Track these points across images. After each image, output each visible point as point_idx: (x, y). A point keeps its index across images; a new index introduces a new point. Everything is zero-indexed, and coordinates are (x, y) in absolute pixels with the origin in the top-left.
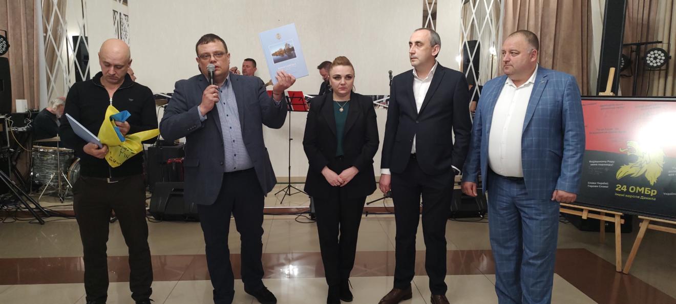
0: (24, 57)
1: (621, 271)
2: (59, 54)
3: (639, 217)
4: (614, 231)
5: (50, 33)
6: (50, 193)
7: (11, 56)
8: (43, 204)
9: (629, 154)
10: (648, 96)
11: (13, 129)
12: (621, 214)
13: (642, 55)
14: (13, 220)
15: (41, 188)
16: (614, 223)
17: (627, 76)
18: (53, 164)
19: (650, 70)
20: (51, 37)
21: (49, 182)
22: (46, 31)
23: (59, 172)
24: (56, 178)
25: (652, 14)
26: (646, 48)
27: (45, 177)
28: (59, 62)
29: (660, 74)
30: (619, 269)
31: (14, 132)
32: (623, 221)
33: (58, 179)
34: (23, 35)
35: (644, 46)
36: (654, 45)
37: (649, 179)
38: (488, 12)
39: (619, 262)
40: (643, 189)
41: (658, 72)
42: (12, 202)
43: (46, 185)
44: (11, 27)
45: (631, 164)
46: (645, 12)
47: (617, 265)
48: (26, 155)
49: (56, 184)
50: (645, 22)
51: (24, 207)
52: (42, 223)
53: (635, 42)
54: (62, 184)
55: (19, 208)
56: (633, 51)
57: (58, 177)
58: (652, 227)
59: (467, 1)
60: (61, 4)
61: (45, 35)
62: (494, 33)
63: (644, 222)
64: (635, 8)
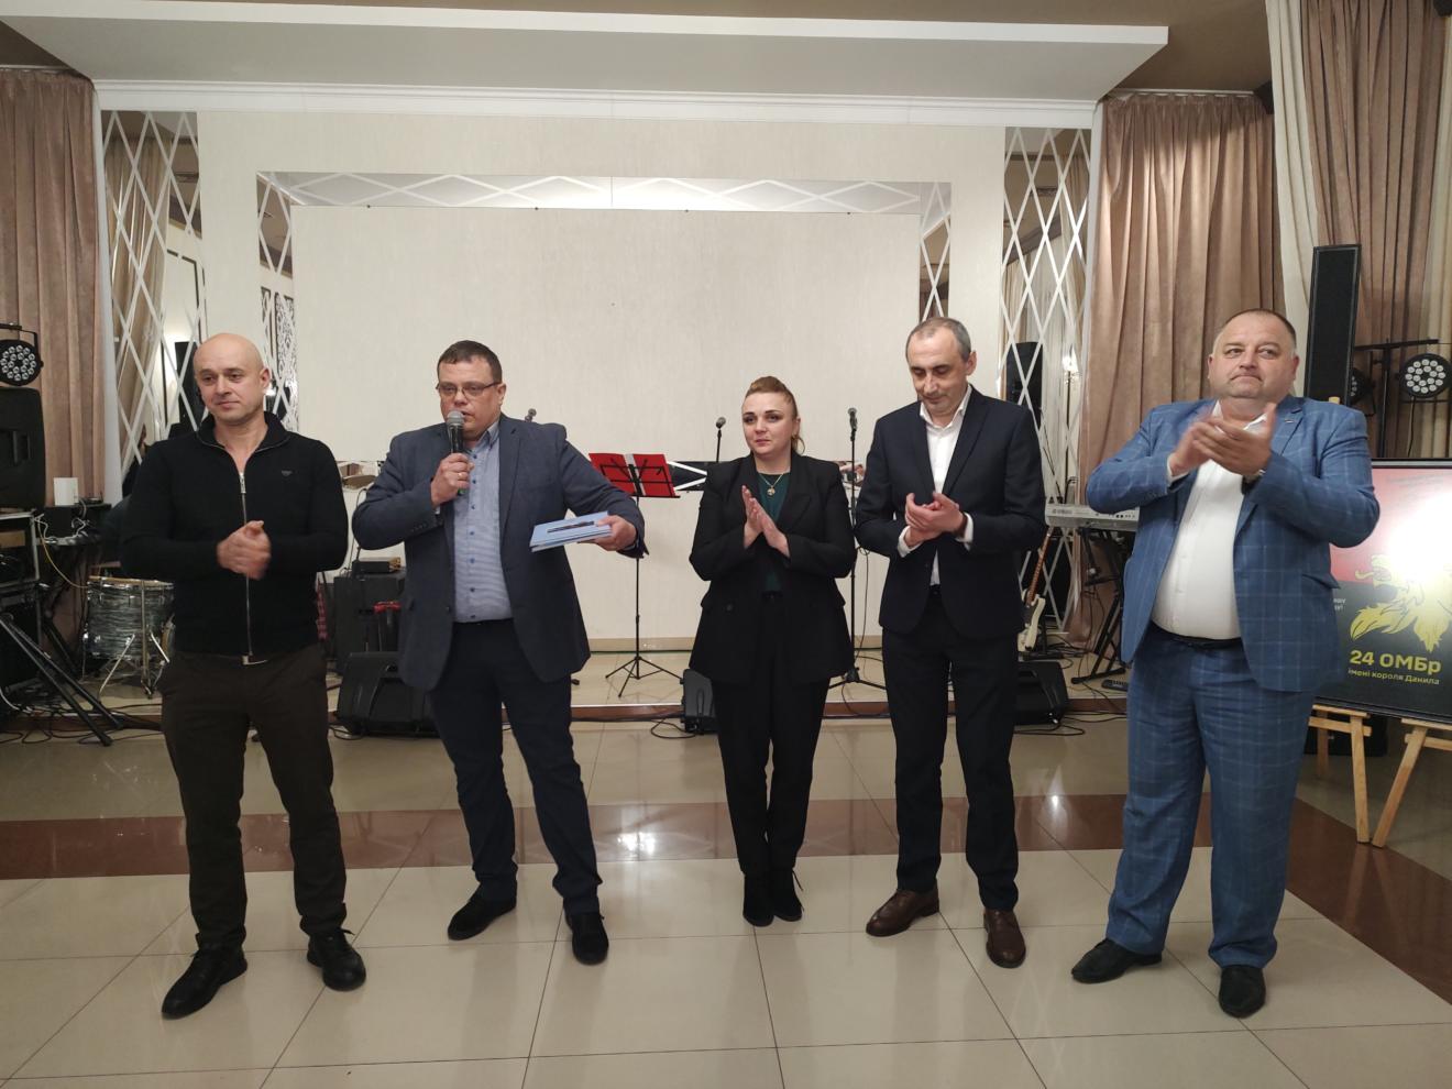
0: (72, 387)
1: (1367, 840)
2: (145, 380)
3: (1404, 721)
4: (1349, 753)
5: (127, 336)
6: (122, 679)
7: (45, 385)
8: (111, 702)
9: (1376, 583)
10: (1411, 457)
11: (47, 541)
12: (1364, 714)
13: (1396, 369)
14: (44, 737)
15: (105, 666)
16: (1348, 736)
18: (131, 615)
19: (1415, 401)
20: (131, 343)
21: (121, 655)
22: (119, 332)
23: (143, 631)
24: (138, 645)
25: (1414, 281)
26: (1403, 355)
27: (113, 643)
28: (147, 398)
29: (1435, 409)
30: (1362, 836)
31: (49, 546)
32: (1368, 731)
33: (141, 647)
34: (71, 341)
35: (1399, 349)
36: (1420, 347)
37: (1423, 637)
38: (1059, 281)
39: (1361, 822)
40: (1410, 659)
41: (1431, 404)
42: (42, 698)
43: (116, 661)
44: (46, 324)
45: (1381, 606)
46: (1398, 278)
47: (1358, 829)
48: (75, 597)
49: (138, 658)
50: (1399, 298)
51: (70, 708)
52: (106, 743)
53: (1378, 343)
54: (149, 657)
55: (56, 711)
56: (1376, 362)
57: (141, 642)
58: (1432, 742)
59: (1014, 258)
60: (152, 275)
61: (117, 340)
62: (1071, 326)
63: (1415, 732)
64: (1377, 271)
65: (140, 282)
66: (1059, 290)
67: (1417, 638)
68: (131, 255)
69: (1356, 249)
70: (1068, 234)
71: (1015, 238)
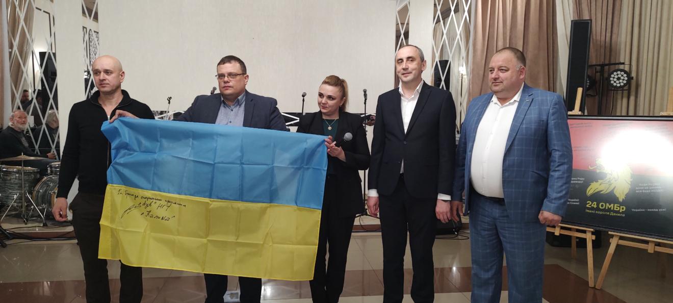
1: (593, 286)
3: (610, 233)
4: (586, 247)
6: (12, 215)
8: (6, 226)
9: (598, 171)
10: (612, 115)
12: (592, 230)
13: (606, 75)
15: (3, 209)
16: (585, 240)
17: (592, 96)
18: (16, 184)
19: (614, 90)
21: (12, 203)
23: (23, 192)
24: (20, 198)
25: (614, 37)
26: (609, 69)
27: (7, 197)
29: (622, 94)
30: (591, 284)
32: (594, 237)
33: (22, 200)
35: (607, 67)
36: (616, 66)
37: (618, 195)
38: (458, 33)
39: (591, 278)
40: (612, 205)
41: (622, 91)
43: (9, 206)
45: (600, 181)
46: (607, 35)
47: (589, 281)
49: (20, 205)
50: (608, 43)
52: (4, 246)
53: (598, 63)
54: (26, 204)
56: (598, 72)
57: (22, 197)
58: (622, 242)
59: (438, 21)
60: (28, 19)
61: (10, 50)
62: (463, 53)
63: (614, 238)
64: (598, 31)
65: (22, 22)
66: (458, 37)
67: (615, 196)
68: (18, 9)
69: (590, 21)
70: (462, 11)
71: (439, 12)
